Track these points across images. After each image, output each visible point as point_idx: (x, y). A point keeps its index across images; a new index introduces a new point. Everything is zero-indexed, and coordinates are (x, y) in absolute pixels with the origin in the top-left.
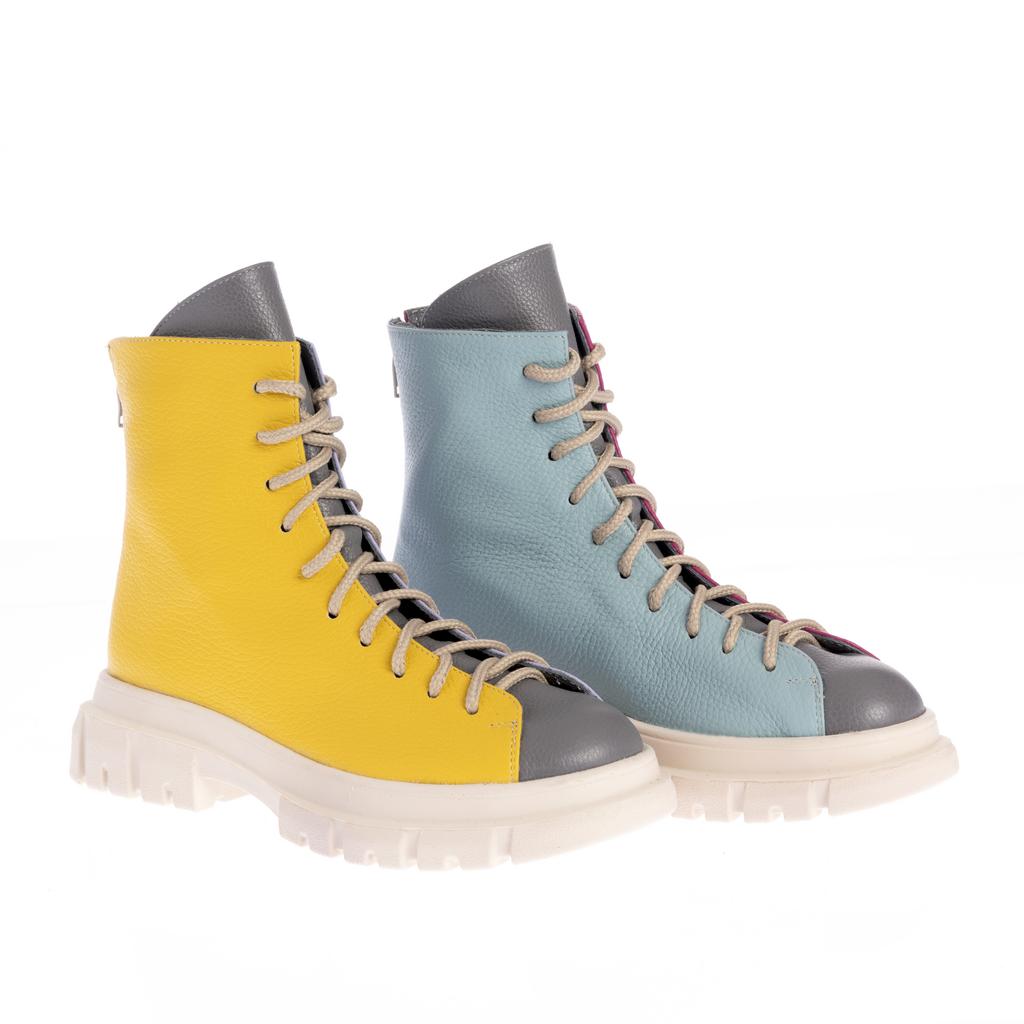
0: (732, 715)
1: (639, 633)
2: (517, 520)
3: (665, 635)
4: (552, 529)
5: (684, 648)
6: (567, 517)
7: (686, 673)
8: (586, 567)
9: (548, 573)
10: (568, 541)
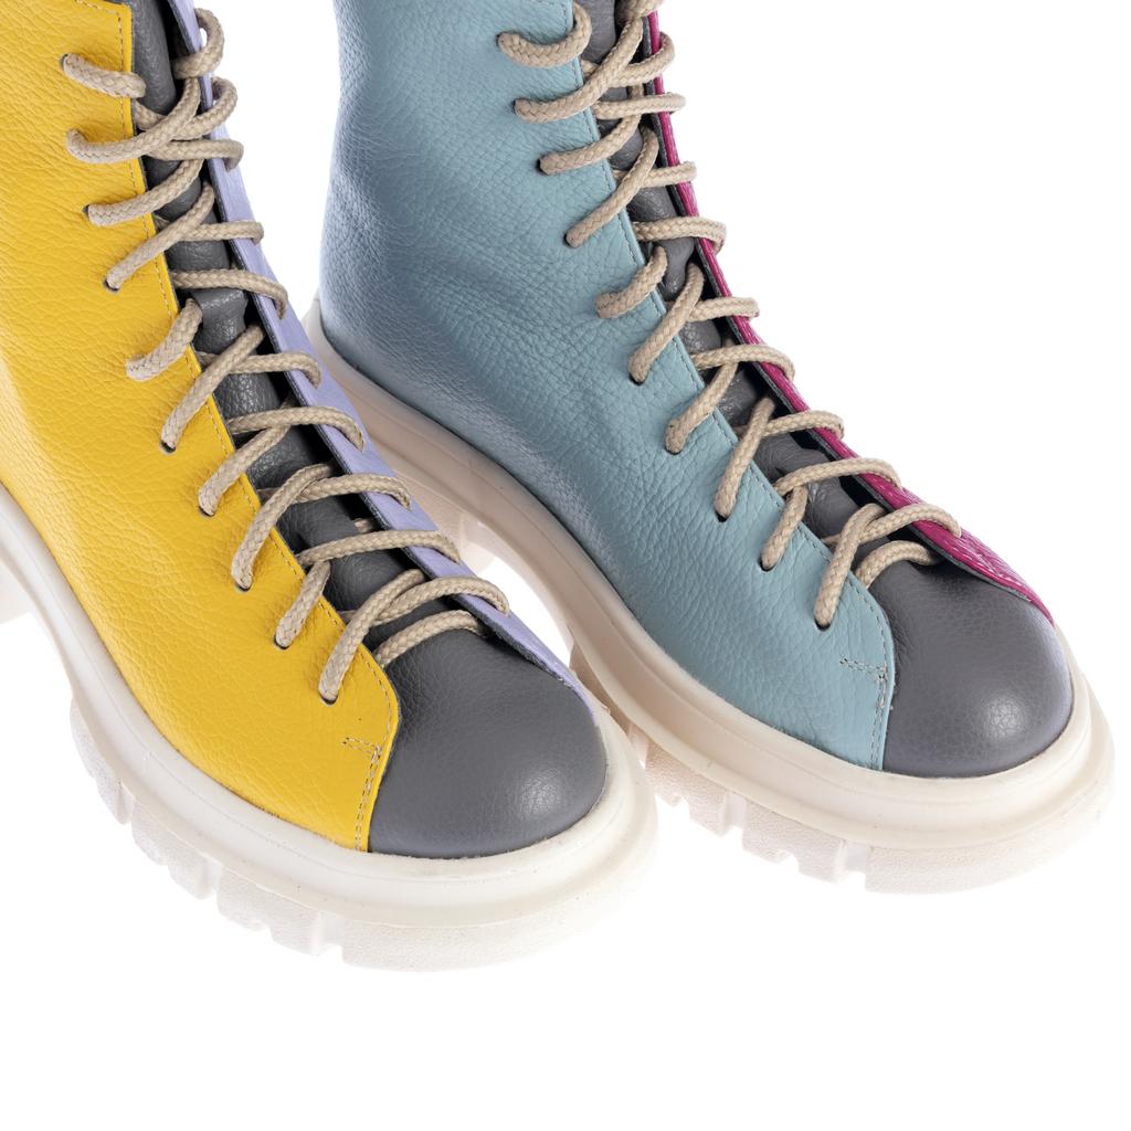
0: (751, 681)
1: (642, 483)
2: (481, 248)
3: (680, 499)
4: (534, 275)
5: (704, 533)
6: (558, 265)
7: (699, 577)
8: (580, 349)
9: (523, 338)
10: (559, 301)
